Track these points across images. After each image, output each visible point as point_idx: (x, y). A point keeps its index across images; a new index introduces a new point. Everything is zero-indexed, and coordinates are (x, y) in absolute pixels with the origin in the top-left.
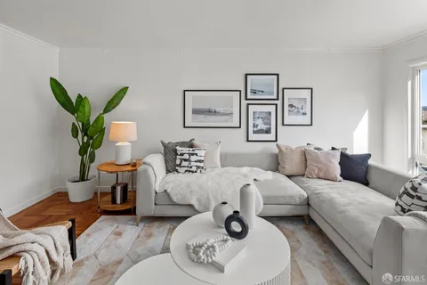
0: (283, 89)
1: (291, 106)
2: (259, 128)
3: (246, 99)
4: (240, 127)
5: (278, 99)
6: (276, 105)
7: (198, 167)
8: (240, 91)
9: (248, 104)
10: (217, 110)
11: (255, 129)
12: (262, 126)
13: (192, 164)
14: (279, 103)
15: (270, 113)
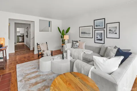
0: (107, 24)
1: (110, 30)
2: (98, 38)
3: (94, 29)
4: (92, 38)
5: (105, 28)
6: (104, 30)
7: (76, 47)
8: (92, 26)
9: (95, 30)
10: (87, 32)
11: (97, 39)
12: (99, 38)
13: (75, 46)
14: (105, 29)
15: (102, 33)
